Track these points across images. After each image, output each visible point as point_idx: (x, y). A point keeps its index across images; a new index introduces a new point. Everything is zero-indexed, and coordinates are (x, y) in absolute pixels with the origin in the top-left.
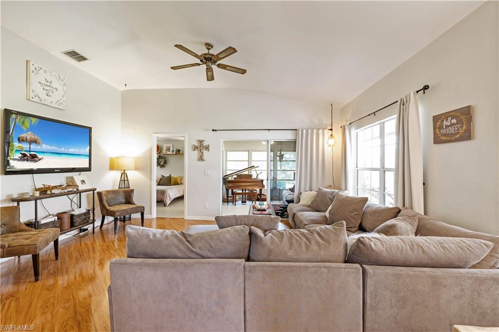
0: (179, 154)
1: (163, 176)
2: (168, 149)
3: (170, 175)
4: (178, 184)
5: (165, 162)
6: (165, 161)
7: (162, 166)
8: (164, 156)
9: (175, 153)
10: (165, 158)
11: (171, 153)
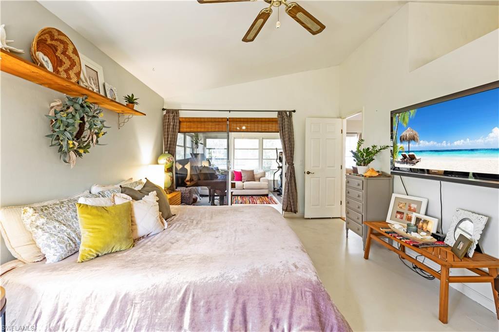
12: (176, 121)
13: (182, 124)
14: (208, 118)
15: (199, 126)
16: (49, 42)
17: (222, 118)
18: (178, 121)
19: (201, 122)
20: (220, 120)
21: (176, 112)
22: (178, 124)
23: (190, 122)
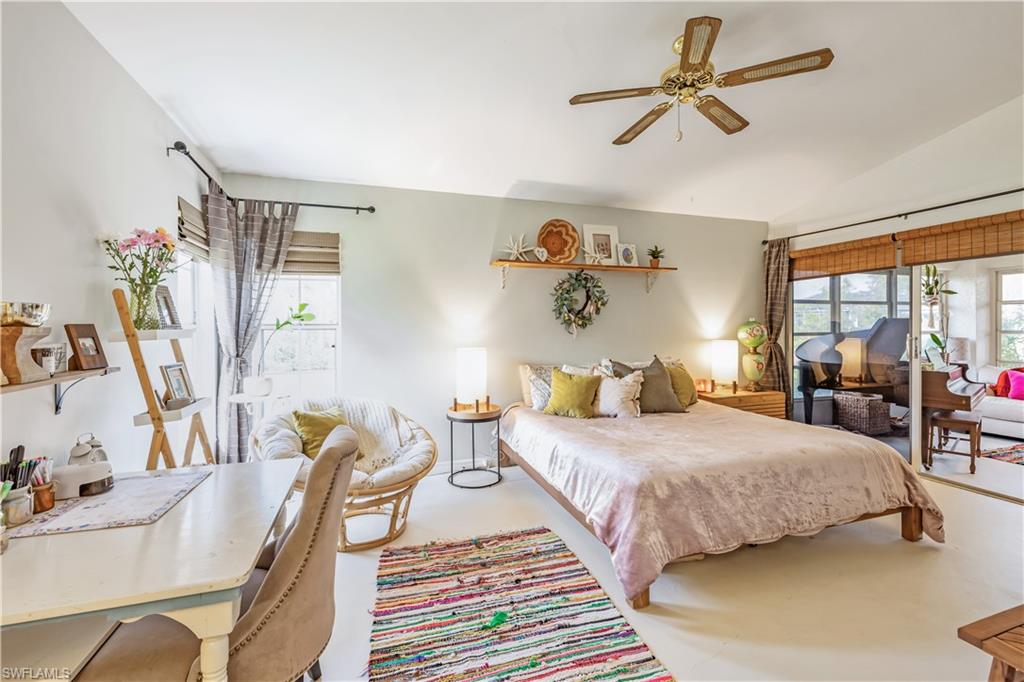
12: (781, 260)
13: (797, 264)
14: (845, 243)
15: (831, 262)
16: (555, 230)
17: (879, 238)
18: (787, 259)
19: (834, 254)
20: (874, 242)
21: (782, 244)
22: (786, 266)
23: (813, 257)
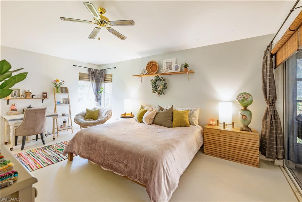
0: (187, 70)
1: (161, 109)
2: (170, 66)
3: (172, 107)
4: (186, 126)
5: (165, 87)
6: (165, 84)
7: (161, 92)
8: (164, 77)
9: (179, 70)
10: (164, 80)
11: (173, 70)
